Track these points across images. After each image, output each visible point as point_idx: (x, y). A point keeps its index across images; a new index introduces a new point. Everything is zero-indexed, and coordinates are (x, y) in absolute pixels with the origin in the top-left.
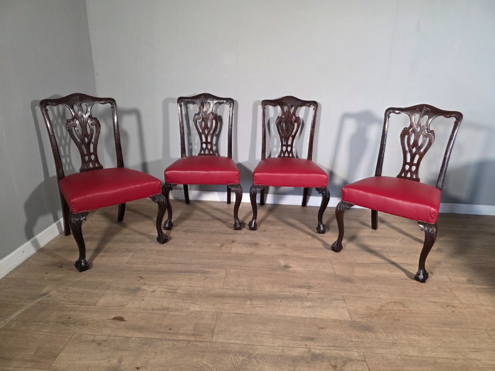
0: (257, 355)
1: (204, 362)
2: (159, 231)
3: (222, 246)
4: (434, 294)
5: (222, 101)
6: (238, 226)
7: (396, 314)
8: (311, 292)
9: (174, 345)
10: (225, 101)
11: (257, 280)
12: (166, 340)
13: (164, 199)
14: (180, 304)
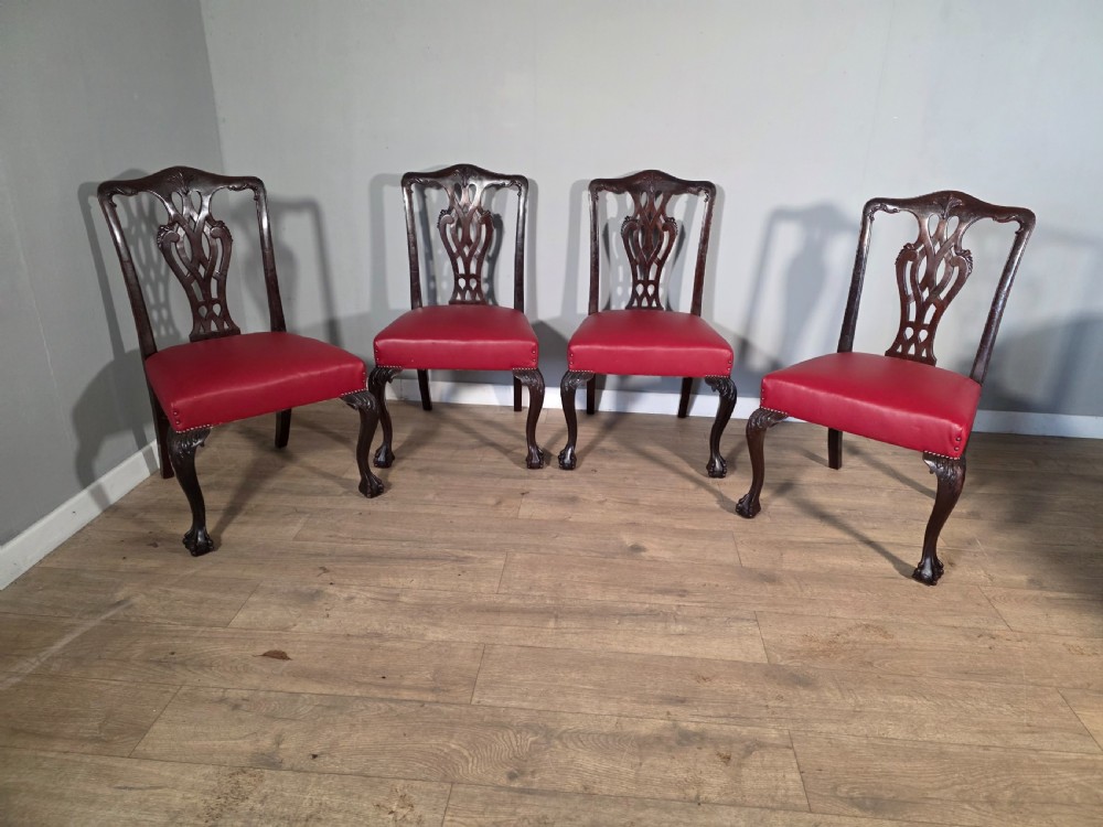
0: (565, 732)
1: (453, 746)
2: (364, 469)
3: (499, 503)
4: (951, 610)
5: (501, 182)
6: (536, 460)
7: (865, 651)
8: (687, 604)
9: (391, 709)
10: (507, 182)
11: (572, 577)
12: (374, 699)
13: (371, 402)
14: (406, 626)
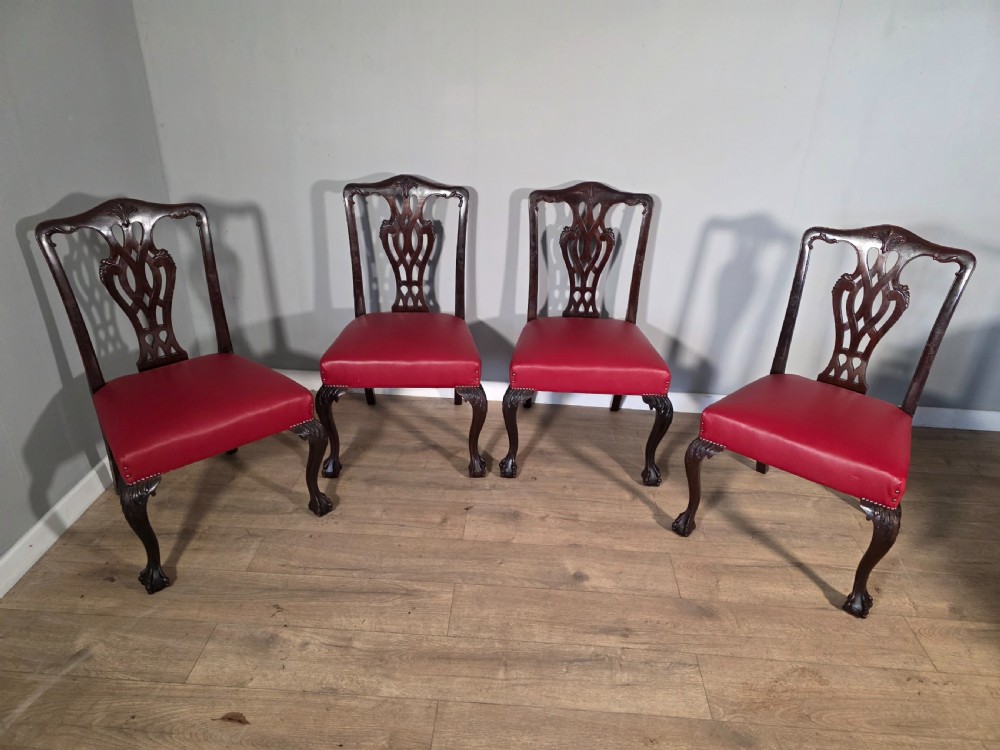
3: (444, 520)
4: (882, 648)
5: (443, 192)
6: (478, 469)
7: (803, 700)
8: (631, 646)
10: (448, 193)
11: (519, 614)
13: (320, 430)
14: (360, 679)
